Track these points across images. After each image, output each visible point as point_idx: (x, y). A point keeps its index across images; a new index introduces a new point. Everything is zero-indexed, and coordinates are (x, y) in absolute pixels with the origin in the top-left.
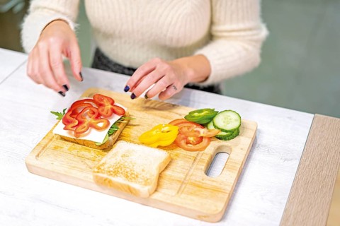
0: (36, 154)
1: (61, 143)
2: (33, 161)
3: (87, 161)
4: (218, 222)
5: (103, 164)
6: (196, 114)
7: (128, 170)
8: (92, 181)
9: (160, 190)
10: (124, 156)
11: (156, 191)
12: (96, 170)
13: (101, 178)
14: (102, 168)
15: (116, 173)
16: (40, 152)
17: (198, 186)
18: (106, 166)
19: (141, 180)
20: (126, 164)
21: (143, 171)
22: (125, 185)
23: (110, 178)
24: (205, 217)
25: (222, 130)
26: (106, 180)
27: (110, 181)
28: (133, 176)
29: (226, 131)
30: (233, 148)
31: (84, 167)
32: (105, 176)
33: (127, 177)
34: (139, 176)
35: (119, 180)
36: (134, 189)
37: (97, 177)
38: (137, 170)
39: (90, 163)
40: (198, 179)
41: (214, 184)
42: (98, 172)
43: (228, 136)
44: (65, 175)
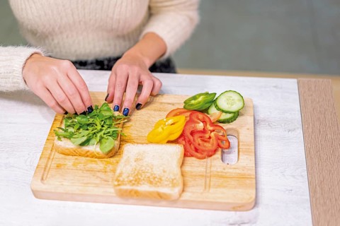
0: (40, 178)
2: (40, 186)
3: (99, 174)
4: (253, 208)
5: (121, 174)
6: (193, 102)
7: (148, 175)
8: (114, 195)
9: (186, 189)
10: (137, 160)
11: (183, 191)
12: (116, 183)
13: (126, 191)
14: (121, 179)
15: (137, 181)
16: (43, 175)
17: (222, 177)
18: (124, 176)
19: (166, 183)
20: (144, 168)
21: (164, 172)
22: (153, 192)
23: (135, 188)
24: (240, 207)
25: (226, 112)
26: (131, 191)
27: (137, 193)
28: (157, 180)
29: (230, 113)
30: (240, 130)
31: (98, 181)
32: (128, 187)
33: (151, 183)
34: (163, 178)
35: (144, 188)
36: (165, 194)
37: (120, 190)
38: (157, 172)
39: (102, 175)
40: (219, 170)
41: (238, 171)
42: (119, 185)
43: (231, 118)
44: (82, 195)
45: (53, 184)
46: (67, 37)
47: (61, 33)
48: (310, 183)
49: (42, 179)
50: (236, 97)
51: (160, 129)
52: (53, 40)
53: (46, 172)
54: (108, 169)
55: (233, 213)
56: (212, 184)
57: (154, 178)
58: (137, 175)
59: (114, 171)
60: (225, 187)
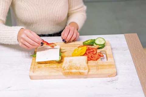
1: (40, 65)
2: (32, 74)
3: (55, 69)
4: (116, 76)
6: (86, 42)
7: (75, 67)
8: (62, 75)
10: (70, 62)
11: (89, 71)
12: (63, 70)
13: (67, 72)
14: (64, 68)
15: (71, 69)
17: (103, 66)
18: (66, 67)
19: (82, 69)
20: (73, 65)
21: (81, 65)
22: (78, 72)
23: (70, 71)
24: (111, 75)
25: (100, 45)
26: (69, 72)
27: (71, 72)
29: (102, 45)
30: (106, 51)
31: (55, 71)
32: (68, 71)
33: (76, 69)
34: (81, 67)
35: (74, 71)
36: (82, 72)
37: (65, 72)
38: (78, 65)
39: (57, 69)
40: (101, 64)
41: (108, 63)
43: (102, 47)
45: (38, 73)
46: (38, 25)
47: (36, 23)
48: (135, 66)
49: (33, 72)
50: (102, 40)
51: (76, 52)
52: (32, 26)
53: (34, 70)
54: (58, 67)
55: (108, 78)
56: (99, 68)
57: (77, 67)
58: (70, 67)
59: (61, 67)
60: (104, 69)
